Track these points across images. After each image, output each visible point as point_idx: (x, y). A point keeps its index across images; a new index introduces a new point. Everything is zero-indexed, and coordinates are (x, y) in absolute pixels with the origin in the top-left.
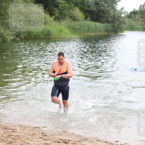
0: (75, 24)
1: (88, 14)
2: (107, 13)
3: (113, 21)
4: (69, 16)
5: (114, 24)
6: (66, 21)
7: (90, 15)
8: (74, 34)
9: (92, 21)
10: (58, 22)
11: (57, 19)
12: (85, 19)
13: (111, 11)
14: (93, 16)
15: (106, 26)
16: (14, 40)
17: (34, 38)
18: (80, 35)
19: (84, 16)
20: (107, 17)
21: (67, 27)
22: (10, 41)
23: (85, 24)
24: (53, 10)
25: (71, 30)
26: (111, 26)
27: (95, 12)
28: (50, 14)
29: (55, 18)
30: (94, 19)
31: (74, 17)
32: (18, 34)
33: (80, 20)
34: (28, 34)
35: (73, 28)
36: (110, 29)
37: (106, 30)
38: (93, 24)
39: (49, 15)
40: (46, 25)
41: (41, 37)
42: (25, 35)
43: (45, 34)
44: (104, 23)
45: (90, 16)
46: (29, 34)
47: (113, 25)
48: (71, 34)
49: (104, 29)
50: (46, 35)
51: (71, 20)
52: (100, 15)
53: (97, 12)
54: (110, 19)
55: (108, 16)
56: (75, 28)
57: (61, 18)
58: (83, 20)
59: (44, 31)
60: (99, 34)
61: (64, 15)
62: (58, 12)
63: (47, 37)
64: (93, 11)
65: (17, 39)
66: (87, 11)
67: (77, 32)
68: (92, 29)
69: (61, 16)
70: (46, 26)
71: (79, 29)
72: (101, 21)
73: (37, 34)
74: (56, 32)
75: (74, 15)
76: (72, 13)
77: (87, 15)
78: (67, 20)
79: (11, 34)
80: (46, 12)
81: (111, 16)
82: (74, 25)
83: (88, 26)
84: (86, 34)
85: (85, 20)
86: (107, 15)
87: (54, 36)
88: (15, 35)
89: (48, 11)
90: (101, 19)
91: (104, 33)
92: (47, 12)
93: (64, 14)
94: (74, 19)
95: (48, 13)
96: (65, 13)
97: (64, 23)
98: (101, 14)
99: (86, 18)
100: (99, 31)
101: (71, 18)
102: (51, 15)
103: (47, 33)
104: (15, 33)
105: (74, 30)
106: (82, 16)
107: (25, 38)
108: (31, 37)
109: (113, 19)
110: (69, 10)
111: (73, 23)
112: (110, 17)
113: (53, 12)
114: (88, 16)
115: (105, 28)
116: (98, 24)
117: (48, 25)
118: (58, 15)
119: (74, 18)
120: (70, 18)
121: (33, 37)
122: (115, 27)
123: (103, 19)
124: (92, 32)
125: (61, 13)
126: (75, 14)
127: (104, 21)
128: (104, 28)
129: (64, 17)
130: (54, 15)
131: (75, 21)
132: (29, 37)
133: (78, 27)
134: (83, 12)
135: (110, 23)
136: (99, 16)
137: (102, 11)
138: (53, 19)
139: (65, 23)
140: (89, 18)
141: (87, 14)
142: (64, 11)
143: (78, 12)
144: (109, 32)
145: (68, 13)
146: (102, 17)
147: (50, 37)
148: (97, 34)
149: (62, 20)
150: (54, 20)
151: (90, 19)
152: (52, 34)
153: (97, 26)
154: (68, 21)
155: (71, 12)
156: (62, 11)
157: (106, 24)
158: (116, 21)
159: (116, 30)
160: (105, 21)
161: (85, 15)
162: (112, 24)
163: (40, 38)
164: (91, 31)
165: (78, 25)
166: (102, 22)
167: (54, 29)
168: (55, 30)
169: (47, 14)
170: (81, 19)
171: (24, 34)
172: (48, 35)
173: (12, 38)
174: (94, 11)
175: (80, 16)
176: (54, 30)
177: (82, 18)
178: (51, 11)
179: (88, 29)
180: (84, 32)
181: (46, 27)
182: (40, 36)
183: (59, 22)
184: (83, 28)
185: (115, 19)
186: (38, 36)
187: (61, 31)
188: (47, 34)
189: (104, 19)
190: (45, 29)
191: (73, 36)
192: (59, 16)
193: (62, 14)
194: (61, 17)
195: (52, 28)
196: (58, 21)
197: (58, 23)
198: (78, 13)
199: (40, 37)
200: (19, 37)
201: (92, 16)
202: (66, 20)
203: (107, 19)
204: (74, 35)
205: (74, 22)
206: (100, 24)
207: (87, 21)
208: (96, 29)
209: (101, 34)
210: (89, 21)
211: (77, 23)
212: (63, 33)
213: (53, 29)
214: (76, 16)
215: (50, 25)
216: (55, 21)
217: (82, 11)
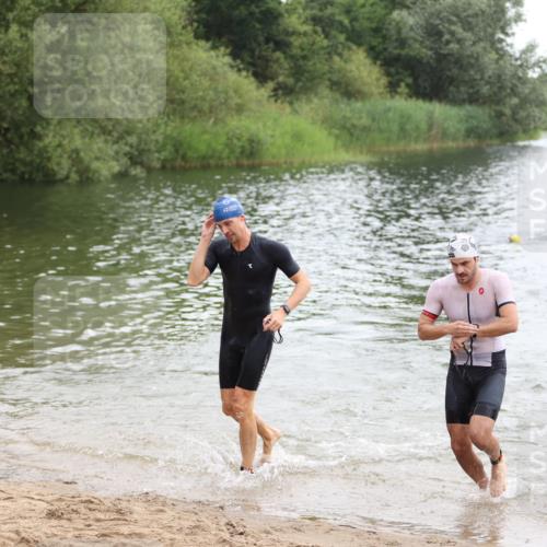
0: (352, 111)
1: (400, 70)
2: (472, 66)
3: (495, 94)
4: (330, 80)
5: (498, 108)
6: (316, 100)
7: (410, 76)
8: (347, 147)
9: (414, 99)
10: (287, 106)
11: (284, 92)
12: (391, 92)
13: (486, 59)
14: (420, 81)
15: (470, 117)
16: (122, 176)
17: (198, 164)
18: (369, 151)
19: (384, 81)
20: (471, 83)
21: (323, 122)
22: (109, 177)
23: (389, 110)
24: (267, 61)
25: (337, 132)
26: (490, 116)
27: (428, 63)
28: (256, 75)
29: (275, 90)
30: (425, 88)
31: (347, 85)
32: (136, 153)
33: (372, 94)
34: (177, 151)
35: (343, 127)
36: (485, 126)
37: (470, 132)
38: (419, 109)
39: (252, 79)
40: (243, 118)
41: (226, 162)
42: (164, 155)
43: (239, 150)
44: (460, 105)
45: (410, 80)
46: (181, 152)
47: (495, 111)
48: (335, 148)
49: (463, 127)
50: (242, 152)
51: (338, 96)
52: (448, 73)
53: (434, 65)
54: (485, 90)
55: (478, 77)
56: (354, 126)
57: (297, 89)
58: (381, 94)
59: (235, 141)
60: (445, 145)
61: (312, 79)
62: (286, 66)
63: (245, 162)
64: (419, 61)
65: (133, 172)
66: (397, 59)
67: (358, 139)
68: (417, 128)
69: (298, 80)
70: (240, 120)
71: (365, 129)
72: (451, 97)
73: (210, 153)
74: (279, 142)
75: (349, 75)
76: (339, 72)
77: (397, 77)
78: (323, 97)
79: (112, 153)
80: (241, 66)
81: (486, 76)
82: (348, 115)
83: (402, 116)
84: (392, 149)
85: (389, 96)
86: (472, 72)
87: (274, 157)
88: (125, 154)
89: (250, 64)
90: (452, 88)
91: (461, 144)
92: (244, 69)
93: (308, 72)
94: (347, 90)
95: (248, 71)
96: (311, 68)
97: (312, 109)
98: (450, 70)
99: (393, 87)
100: (444, 135)
101: (334, 88)
102: (261, 77)
103: (248, 147)
104: (127, 149)
105: (349, 134)
106: (378, 80)
107: (163, 167)
108: (186, 162)
109: (495, 89)
110: (326, 60)
111: (343, 106)
112: (483, 82)
113: (267, 67)
114: (402, 80)
115: (467, 121)
116: (438, 109)
117: (248, 117)
118: (288, 76)
119: (350, 88)
120: (331, 89)
121: (193, 165)
122: (504, 118)
123: (458, 87)
124: (416, 141)
125: (298, 72)
126: (351, 71)
127: (461, 97)
128: (460, 121)
129: (309, 84)
130: (272, 79)
131: (353, 100)
132: (179, 162)
133: (365, 121)
134: (381, 65)
135: (484, 103)
136: (440, 78)
137: (453, 60)
138: (266, 95)
139: (313, 106)
140: (403, 88)
141: (398, 73)
142: (311, 63)
143: (365, 65)
144: (479, 137)
145: (327, 68)
146: (452, 81)
147: (257, 161)
148: (436, 145)
149: (304, 98)
150: (270, 97)
151: (407, 91)
152: (268, 149)
153: (437, 114)
154: (326, 101)
155: (336, 67)
156: (301, 62)
157: (468, 108)
158: (505, 97)
159: (508, 131)
160: (466, 96)
161: (388, 74)
162: (493, 107)
163: (220, 167)
164: (415, 135)
165: (364, 115)
166: (455, 102)
167: (274, 130)
168: (277, 133)
169: (244, 73)
170: (375, 90)
171: (159, 152)
172: (252, 154)
173: (117, 169)
174: (425, 61)
175: (369, 80)
176: (272, 136)
177: (379, 87)
178: (259, 62)
179: (402, 129)
180: (388, 140)
181: (243, 123)
182: (220, 158)
183: (291, 103)
184: (384, 125)
185: (501, 88)
186: (212, 157)
187: (298, 137)
188: (248, 152)
189: (462, 89)
190: (238, 132)
191: (344, 156)
192: (291, 81)
193: (302, 75)
194: (300, 84)
195: (265, 125)
196: (288, 99)
197: (288, 109)
198: (362, 68)
199: (220, 162)
200: (142, 164)
201: (415, 79)
202: (316, 95)
203: (471, 91)
204: (347, 151)
205: (349, 104)
206: (448, 107)
207: (397, 97)
208: (430, 127)
209: (451, 144)
210: (406, 99)
211: (359, 105)
212: (305, 146)
213: (270, 132)
214: (356, 79)
215: (258, 114)
216: (276, 101)
217: (379, 62)
